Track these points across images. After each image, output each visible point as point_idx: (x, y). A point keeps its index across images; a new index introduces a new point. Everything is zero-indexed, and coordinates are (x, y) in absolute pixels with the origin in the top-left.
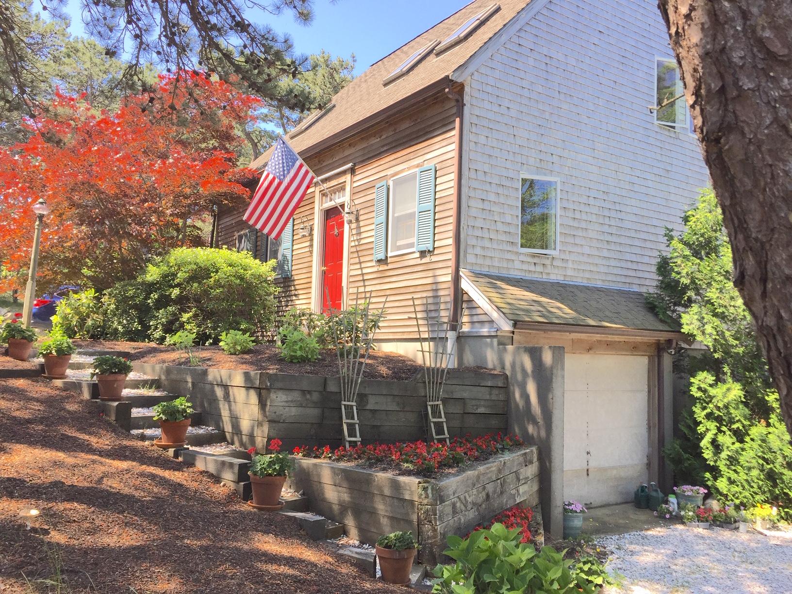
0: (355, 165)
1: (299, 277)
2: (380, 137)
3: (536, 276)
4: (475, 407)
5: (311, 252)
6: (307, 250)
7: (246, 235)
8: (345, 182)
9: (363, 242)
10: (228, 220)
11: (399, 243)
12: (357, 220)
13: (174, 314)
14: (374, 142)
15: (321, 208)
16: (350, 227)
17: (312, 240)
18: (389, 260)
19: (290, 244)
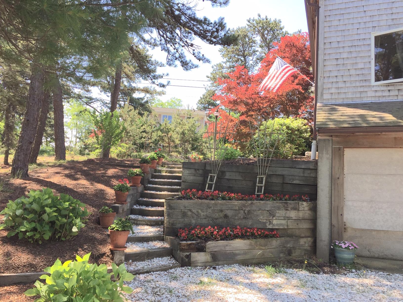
3: (391, 98)
4: (291, 180)
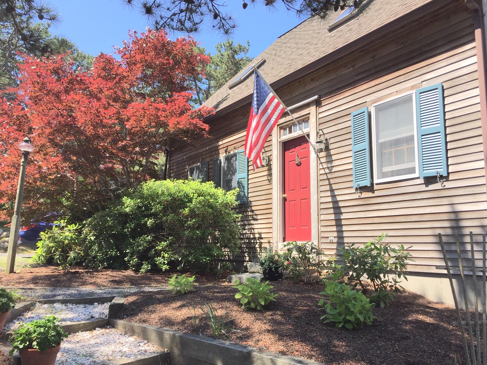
0: (320, 97)
1: (257, 204)
2: (353, 66)
5: (270, 181)
6: (265, 178)
7: (198, 168)
8: (309, 114)
9: (334, 169)
10: (179, 156)
11: (385, 169)
12: (327, 149)
13: (149, 242)
14: (344, 72)
15: (279, 140)
16: (318, 156)
17: (270, 170)
18: (376, 187)
19: (246, 174)
